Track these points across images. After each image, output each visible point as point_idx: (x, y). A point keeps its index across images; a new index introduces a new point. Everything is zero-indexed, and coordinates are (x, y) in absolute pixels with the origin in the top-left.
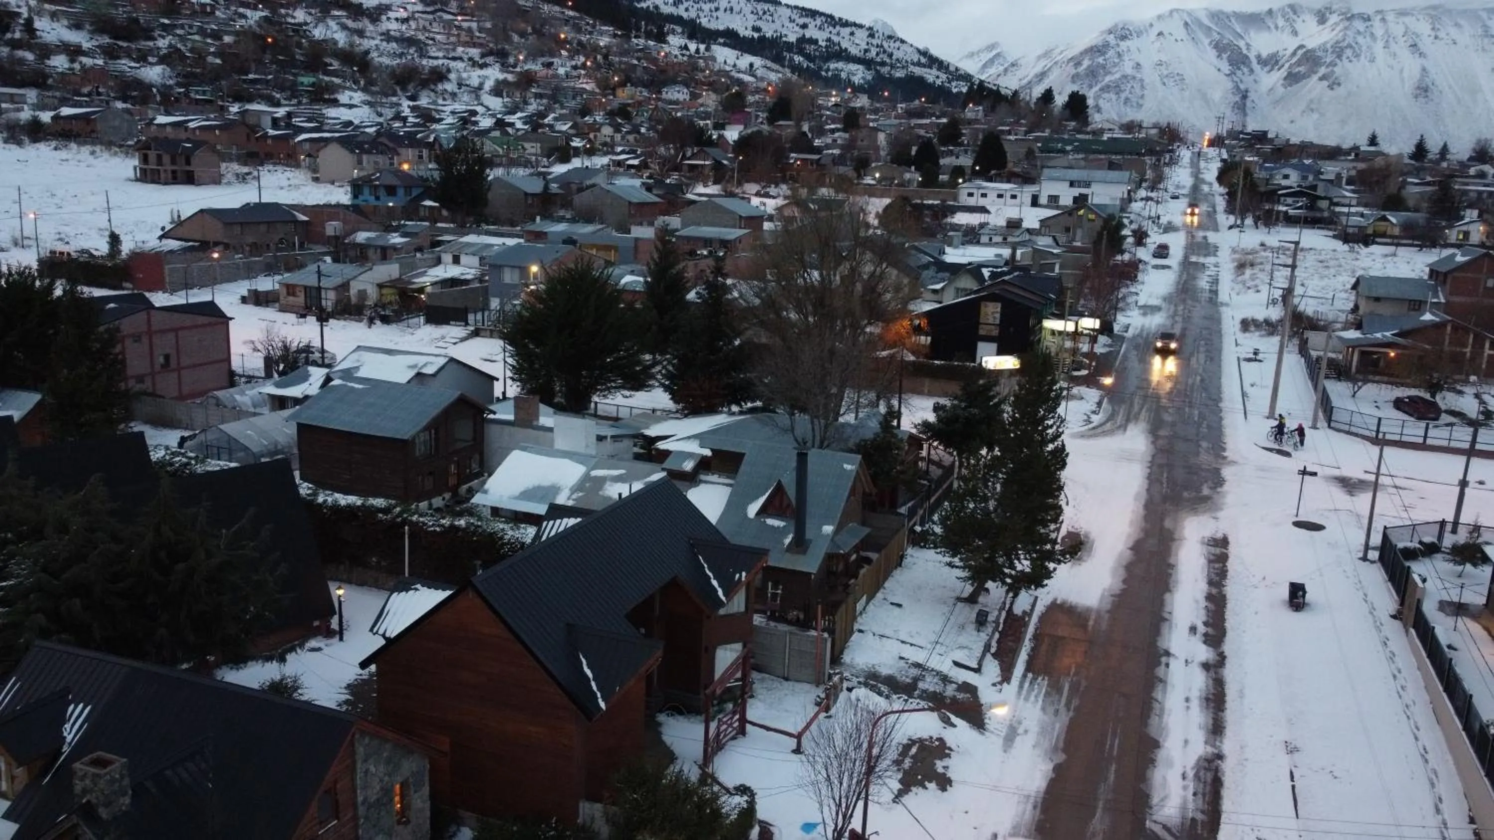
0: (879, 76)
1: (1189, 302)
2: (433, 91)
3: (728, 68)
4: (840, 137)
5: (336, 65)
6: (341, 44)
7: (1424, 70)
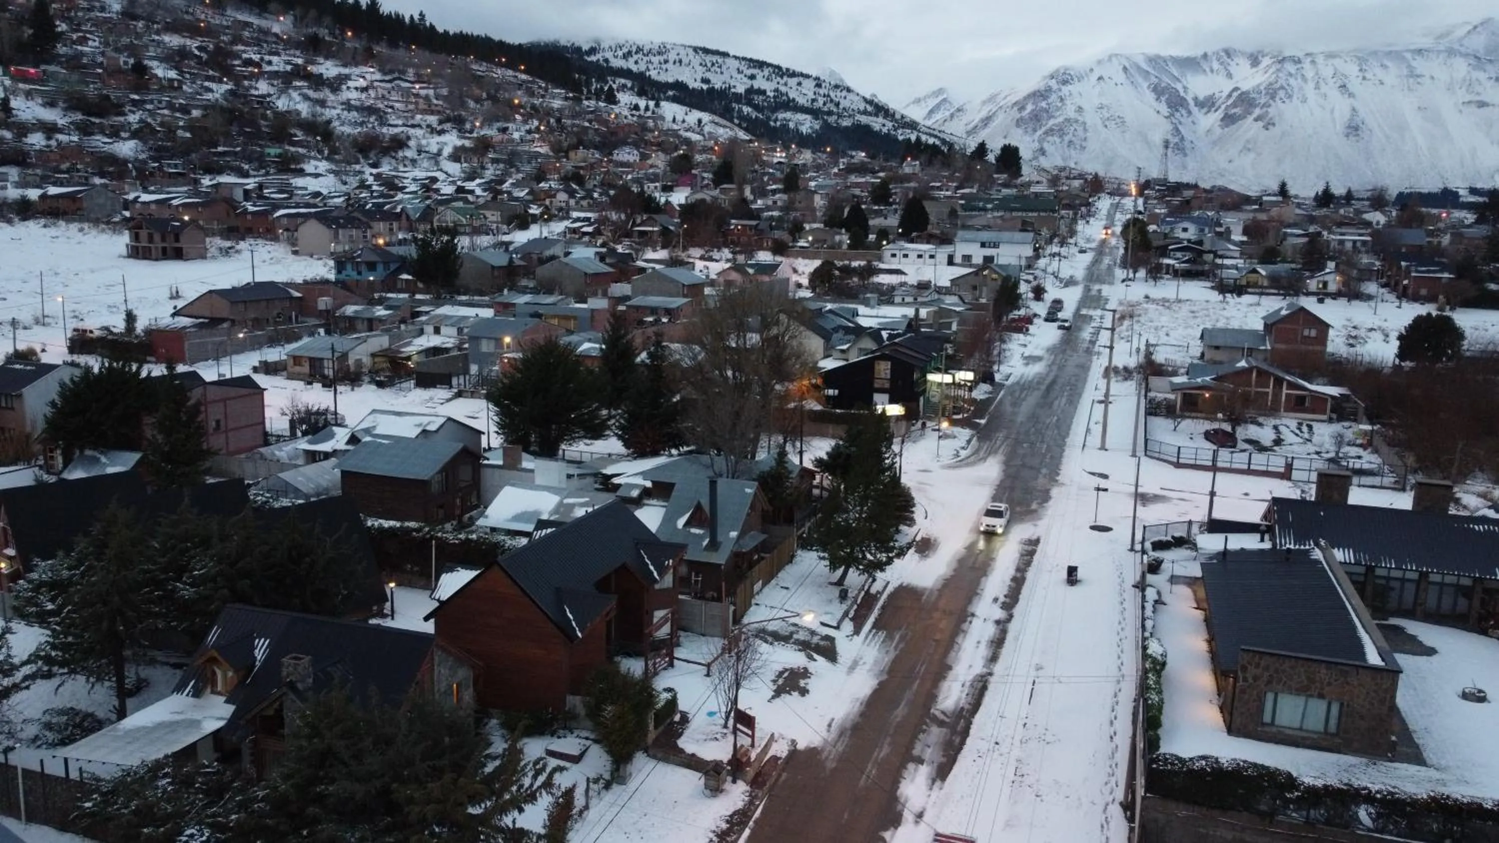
0: (826, 125)
1: (1068, 352)
2: (394, 158)
3: (675, 127)
4: (780, 199)
5: (300, 135)
6: (304, 114)
7: (1354, 109)
